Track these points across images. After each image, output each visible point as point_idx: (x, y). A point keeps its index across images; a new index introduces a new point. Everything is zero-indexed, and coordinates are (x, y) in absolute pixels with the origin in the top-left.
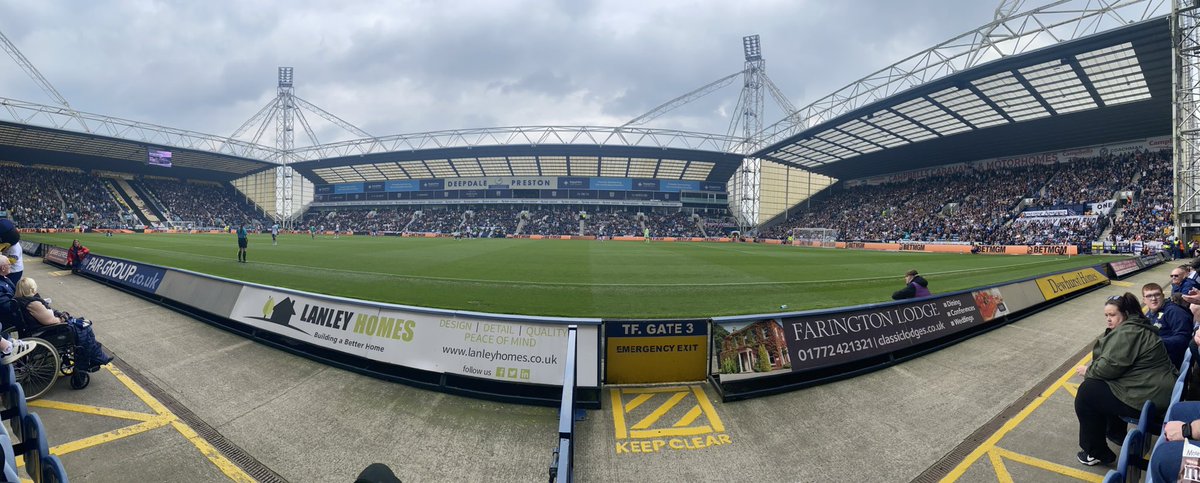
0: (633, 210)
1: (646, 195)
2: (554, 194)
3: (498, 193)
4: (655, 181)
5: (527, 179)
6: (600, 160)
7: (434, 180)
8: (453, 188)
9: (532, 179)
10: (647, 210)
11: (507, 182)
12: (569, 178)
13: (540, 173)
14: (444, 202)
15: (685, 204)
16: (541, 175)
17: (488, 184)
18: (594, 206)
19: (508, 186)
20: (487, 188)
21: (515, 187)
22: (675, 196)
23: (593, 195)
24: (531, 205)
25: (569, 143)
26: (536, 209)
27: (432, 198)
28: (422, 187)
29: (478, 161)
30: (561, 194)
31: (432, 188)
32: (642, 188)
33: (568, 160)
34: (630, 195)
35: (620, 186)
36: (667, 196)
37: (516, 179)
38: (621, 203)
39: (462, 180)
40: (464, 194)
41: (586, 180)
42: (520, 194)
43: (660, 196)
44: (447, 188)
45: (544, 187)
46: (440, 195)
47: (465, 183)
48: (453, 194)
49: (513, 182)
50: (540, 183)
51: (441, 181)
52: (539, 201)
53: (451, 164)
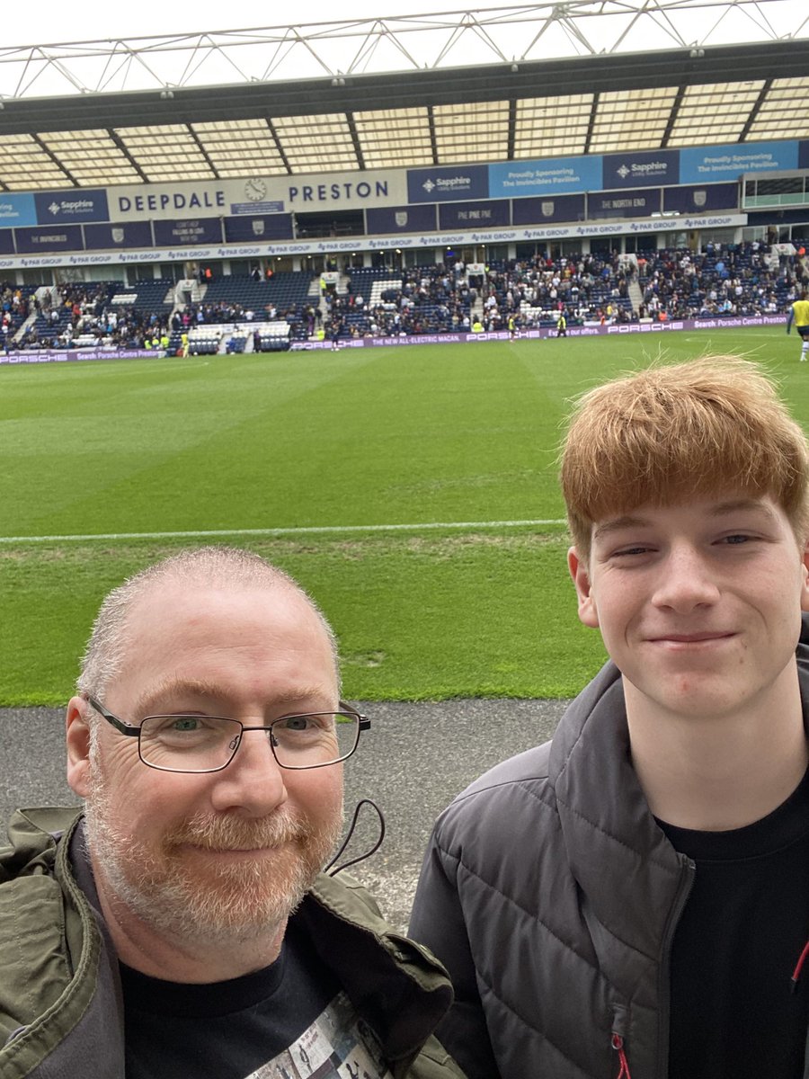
0: (605, 247)
1: (640, 202)
2: (401, 219)
3: (258, 226)
4: (667, 156)
5: (328, 182)
6: (513, 110)
7: (77, 194)
8: (134, 216)
9: (341, 180)
10: (642, 244)
11: (278, 193)
12: (437, 172)
13: (360, 160)
14: (114, 257)
15: (755, 218)
16: (362, 168)
17: (229, 200)
18: (502, 247)
19: (280, 206)
20: (226, 211)
21: (300, 206)
22: (723, 197)
23: (499, 214)
24: (345, 256)
25: (430, 66)
26: (359, 265)
27: (79, 248)
28: (43, 213)
29: (193, 133)
30: (420, 219)
31: (76, 216)
32: (630, 180)
33: (431, 116)
34: (595, 206)
35: (569, 183)
36: (700, 198)
37: (299, 184)
38: (571, 231)
39: (157, 192)
40: (166, 233)
41: (478, 174)
42: (315, 224)
43: (681, 201)
44: (116, 216)
45: (375, 202)
46: (100, 239)
47: (165, 200)
48: (137, 234)
49: (293, 193)
50: (363, 189)
51: (98, 196)
52: (364, 243)
53: (119, 144)
